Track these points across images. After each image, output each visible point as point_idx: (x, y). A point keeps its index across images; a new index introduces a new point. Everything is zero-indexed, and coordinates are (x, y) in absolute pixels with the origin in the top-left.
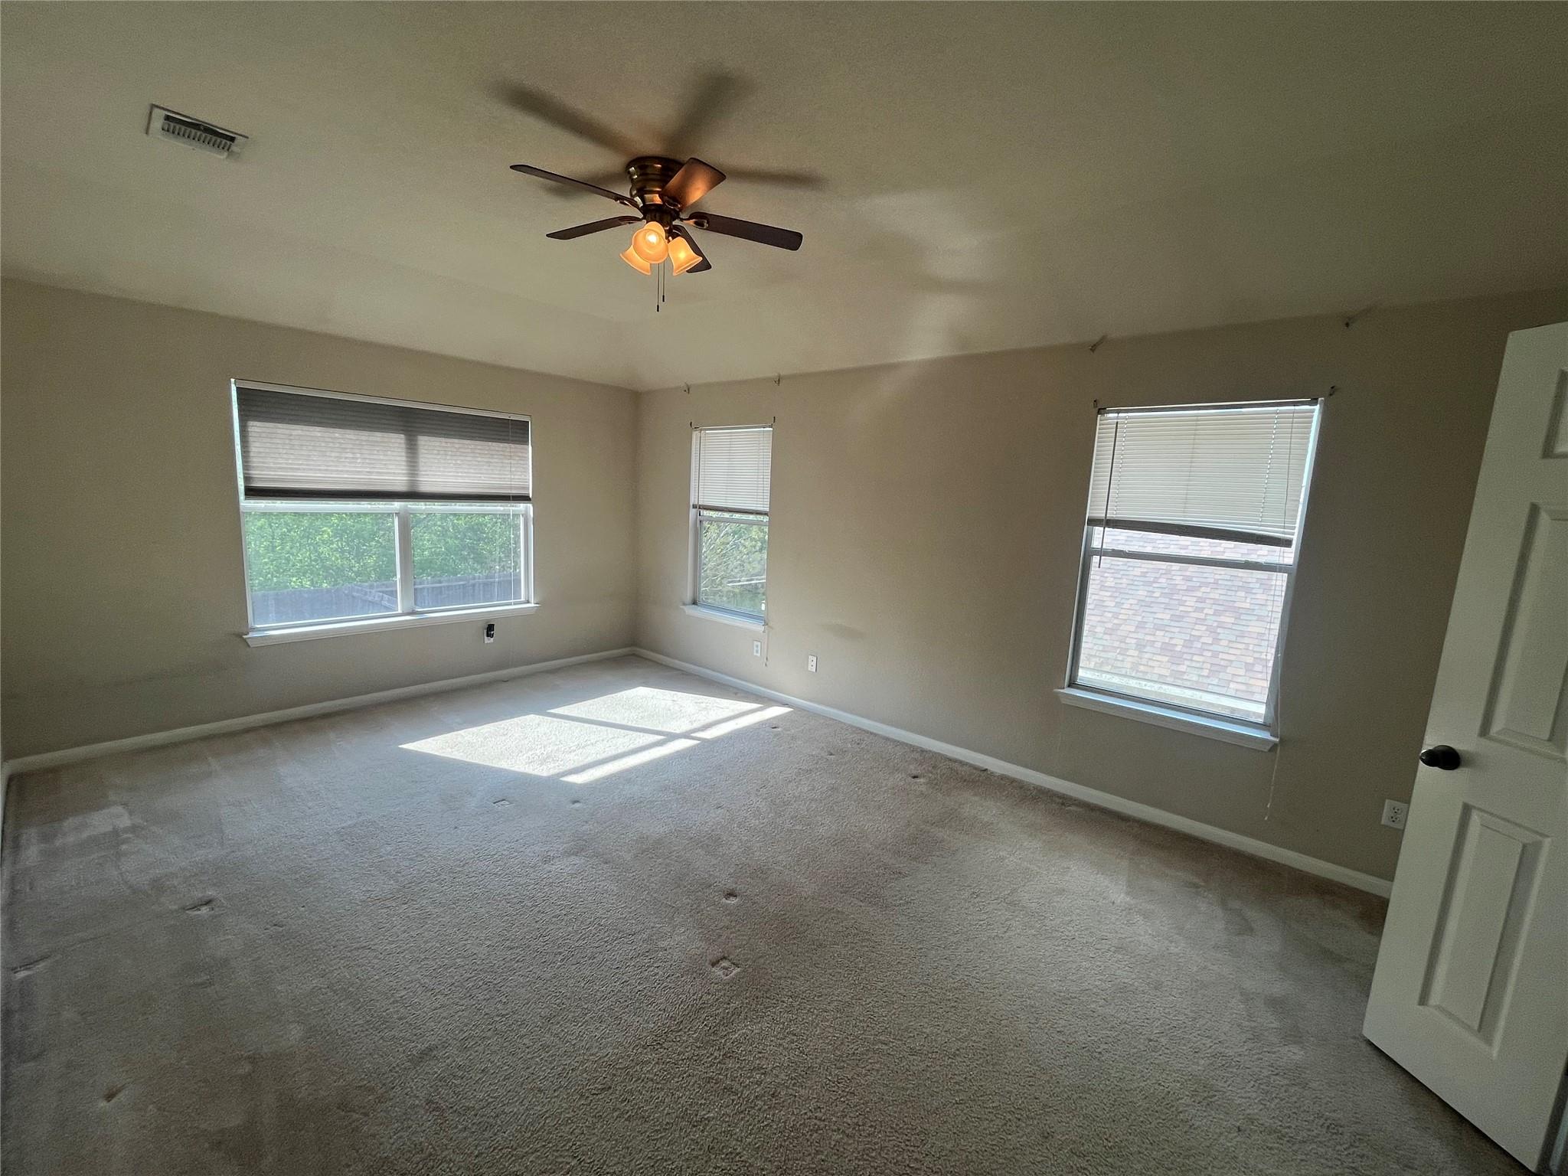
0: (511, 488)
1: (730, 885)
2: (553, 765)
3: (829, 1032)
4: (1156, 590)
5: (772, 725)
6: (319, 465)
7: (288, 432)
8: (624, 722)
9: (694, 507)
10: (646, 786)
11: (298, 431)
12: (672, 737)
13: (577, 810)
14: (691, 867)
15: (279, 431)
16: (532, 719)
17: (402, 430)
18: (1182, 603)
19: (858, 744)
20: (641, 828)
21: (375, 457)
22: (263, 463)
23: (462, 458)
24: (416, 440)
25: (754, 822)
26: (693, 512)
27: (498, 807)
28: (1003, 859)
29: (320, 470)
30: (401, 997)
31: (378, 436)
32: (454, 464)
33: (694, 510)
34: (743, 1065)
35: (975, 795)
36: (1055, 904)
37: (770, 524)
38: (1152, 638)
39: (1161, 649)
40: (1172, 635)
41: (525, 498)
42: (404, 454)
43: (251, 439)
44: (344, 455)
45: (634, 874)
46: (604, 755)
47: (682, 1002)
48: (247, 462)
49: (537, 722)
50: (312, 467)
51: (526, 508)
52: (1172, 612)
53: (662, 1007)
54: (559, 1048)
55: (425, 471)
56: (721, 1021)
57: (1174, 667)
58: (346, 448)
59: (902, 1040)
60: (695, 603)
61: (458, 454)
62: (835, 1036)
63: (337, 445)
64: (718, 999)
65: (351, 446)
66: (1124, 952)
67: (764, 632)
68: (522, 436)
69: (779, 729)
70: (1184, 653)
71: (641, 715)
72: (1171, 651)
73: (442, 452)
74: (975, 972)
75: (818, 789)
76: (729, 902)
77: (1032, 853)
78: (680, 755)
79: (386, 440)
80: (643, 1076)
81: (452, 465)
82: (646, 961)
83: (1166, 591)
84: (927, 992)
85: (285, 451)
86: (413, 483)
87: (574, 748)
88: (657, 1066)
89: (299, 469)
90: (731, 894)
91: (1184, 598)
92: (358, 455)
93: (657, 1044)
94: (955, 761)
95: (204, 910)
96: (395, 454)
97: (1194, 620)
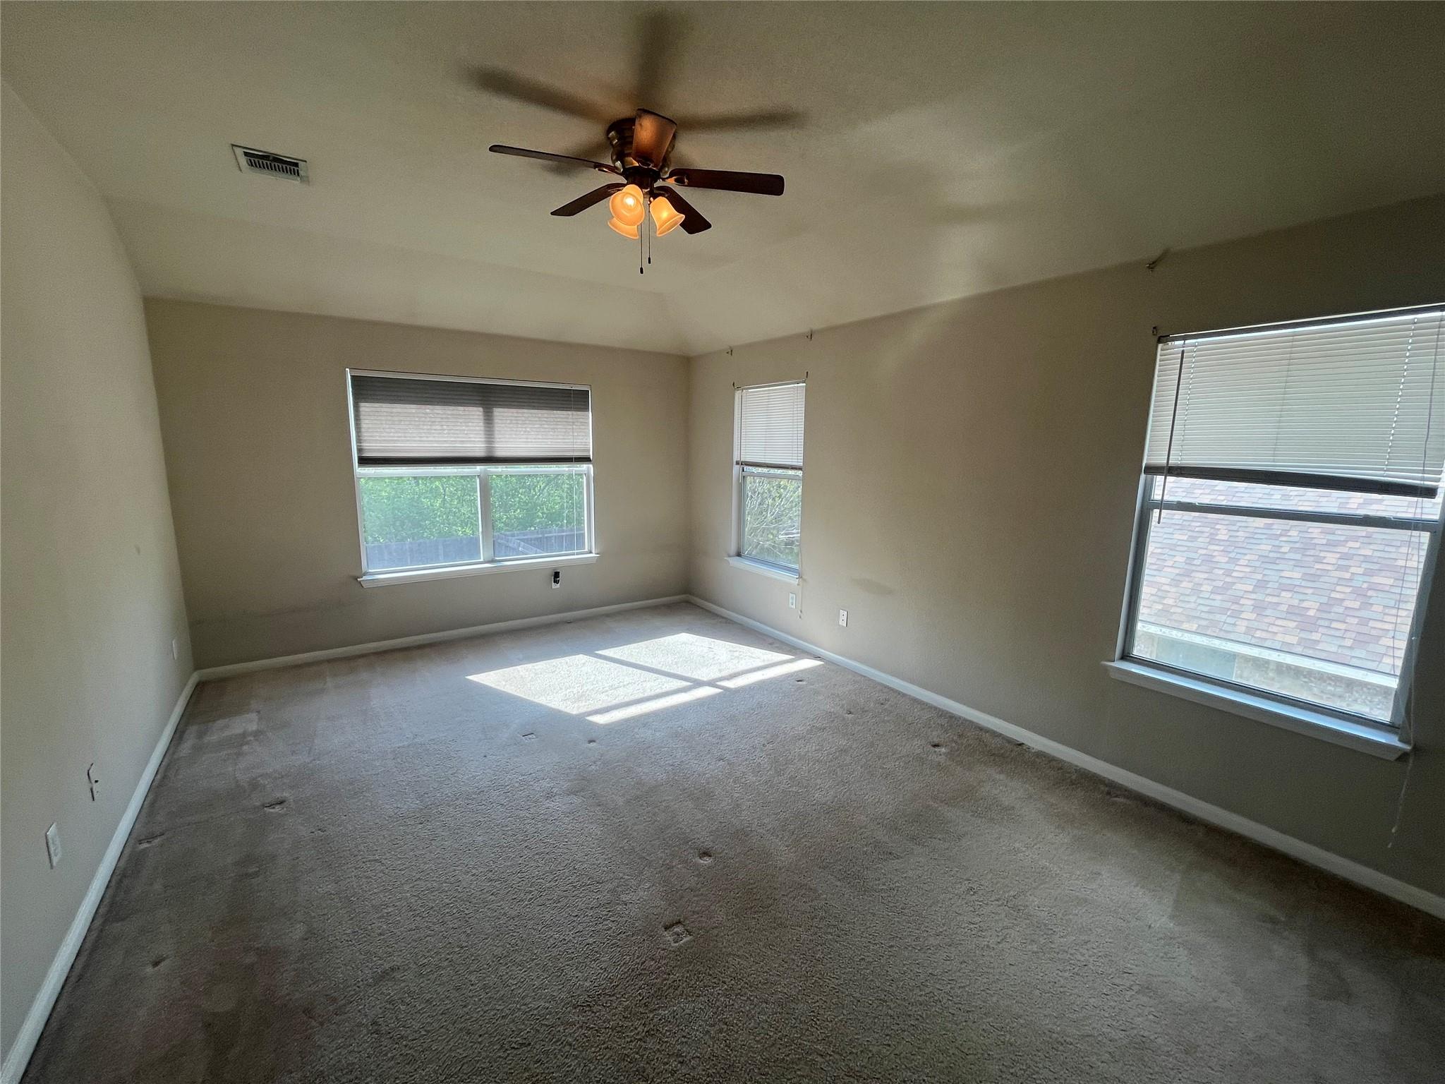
0: (573, 451)
1: (708, 844)
2: (584, 704)
3: (763, 1028)
4: (1282, 544)
5: (799, 678)
6: (414, 437)
7: (389, 410)
8: (659, 667)
9: (737, 463)
10: (659, 731)
11: (398, 408)
12: (698, 684)
13: (590, 750)
14: (675, 820)
15: (383, 410)
16: (581, 658)
17: (481, 404)
18: (1319, 560)
19: (882, 704)
20: (641, 774)
21: (458, 428)
22: (372, 436)
23: (530, 426)
24: (492, 412)
25: (751, 778)
26: (736, 468)
27: (526, 740)
28: (1017, 851)
29: (415, 441)
30: (387, 913)
31: (461, 410)
32: (525, 431)
33: (738, 466)
34: (663, 1048)
35: (1001, 772)
36: (1071, 917)
37: (804, 479)
38: (1275, 600)
39: (1288, 613)
40: (1302, 597)
41: (586, 460)
42: (482, 424)
43: (362, 417)
44: (434, 427)
45: (621, 820)
46: (632, 698)
47: (624, 963)
48: (359, 436)
49: (583, 661)
50: (408, 439)
51: (588, 468)
52: (1303, 570)
53: (603, 965)
54: (499, 991)
55: (500, 438)
56: (656, 992)
57: (1303, 635)
58: (435, 422)
59: (842, 1055)
60: (739, 555)
61: (527, 422)
62: (768, 1035)
63: (428, 419)
64: (660, 967)
65: (439, 420)
66: (1151, 994)
67: (798, 585)
68: (583, 403)
69: (804, 683)
70: (1319, 618)
71: (676, 660)
72: (1302, 615)
73: (514, 422)
74: (949, 986)
75: (826, 750)
76: (702, 862)
77: (1055, 849)
78: (701, 703)
79: (467, 413)
80: (563, 1038)
81: (522, 433)
82: (604, 913)
83: (1297, 545)
84: (886, 1002)
85: (387, 426)
86: (490, 449)
87: (607, 688)
88: (580, 1030)
89: (399, 441)
90: (706, 854)
91: (1322, 554)
92: (445, 427)
93: (585, 1007)
94: (987, 731)
95: (277, 809)
96: (474, 424)
97: (1335, 581)
